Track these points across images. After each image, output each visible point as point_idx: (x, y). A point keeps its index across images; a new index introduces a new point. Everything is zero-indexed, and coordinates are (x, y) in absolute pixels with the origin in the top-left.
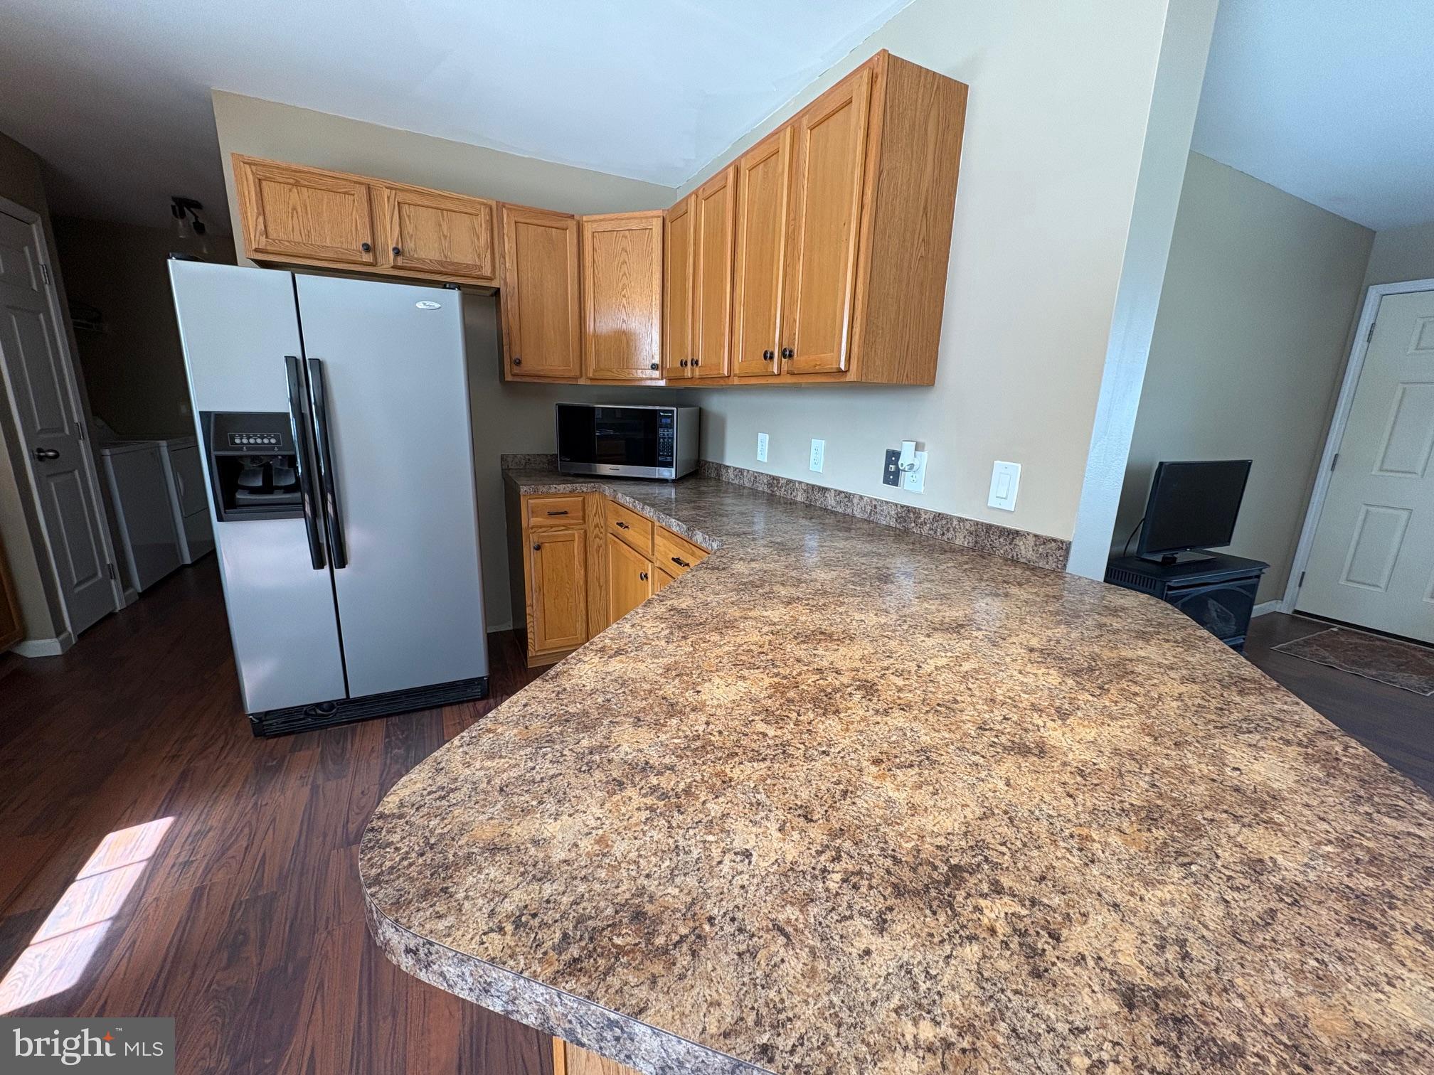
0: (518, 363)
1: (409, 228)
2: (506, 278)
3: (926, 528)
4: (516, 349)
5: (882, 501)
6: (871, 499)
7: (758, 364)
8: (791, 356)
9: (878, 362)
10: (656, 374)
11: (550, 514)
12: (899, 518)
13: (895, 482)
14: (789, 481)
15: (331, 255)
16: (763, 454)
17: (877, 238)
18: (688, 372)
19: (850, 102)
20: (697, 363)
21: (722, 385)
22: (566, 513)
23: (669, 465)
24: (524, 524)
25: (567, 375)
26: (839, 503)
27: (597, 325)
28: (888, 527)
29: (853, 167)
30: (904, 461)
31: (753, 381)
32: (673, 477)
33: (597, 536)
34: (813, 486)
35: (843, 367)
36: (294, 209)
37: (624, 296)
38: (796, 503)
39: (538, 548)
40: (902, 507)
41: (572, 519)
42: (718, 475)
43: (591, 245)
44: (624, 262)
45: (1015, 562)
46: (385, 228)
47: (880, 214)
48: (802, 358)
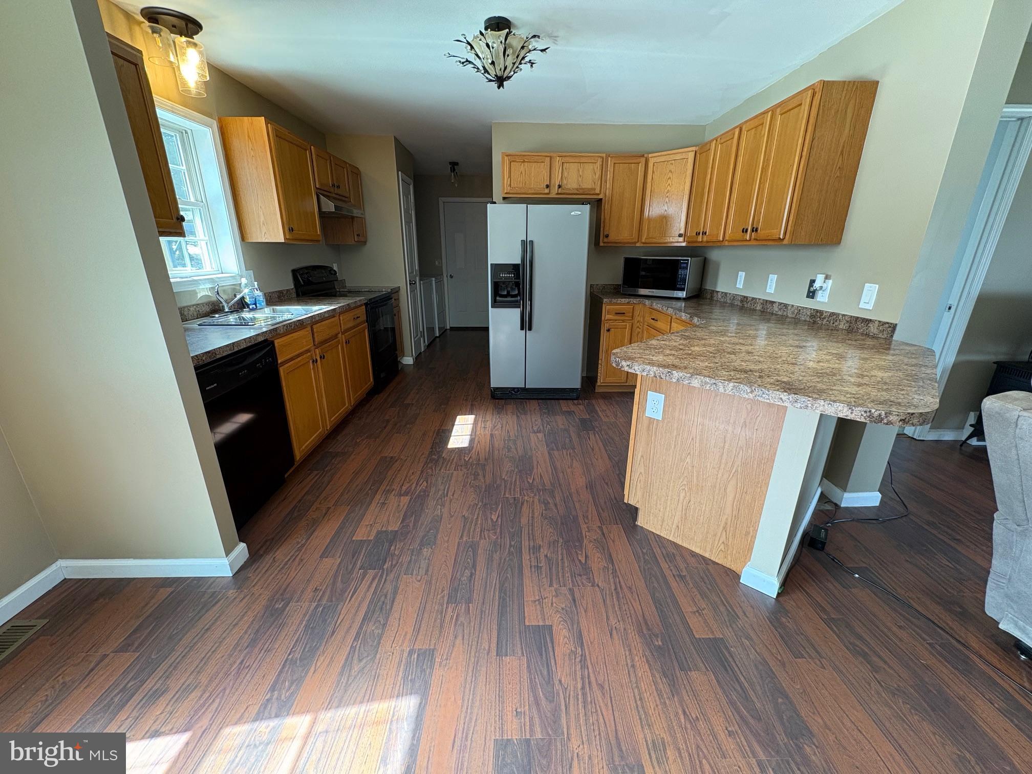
0: (607, 236)
1: (566, 174)
2: (606, 192)
3: (825, 320)
4: (607, 228)
5: (804, 308)
6: (798, 307)
7: (739, 235)
8: (756, 230)
9: (803, 233)
10: (681, 239)
11: (616, 313)
12: (812, 316)
13: (813, 297)
14: (753, 299)
15: (533, 192)
16: (740, 285)
17: (808, 171)
18: (700, 238)
19: (800, 105)
20: (705, 233)
21: (718, 245)
22: (624, 313)
23: (683, 289)
24: (603, 318)
25: (630, 241)
26: (780, 309)
27: (650, 213)
28: (805, 321)
29: (799, 137)
30: (817, 285)
31: (735, 244)
32: (684, 296)
33: (638, 327)
34: (767, 301)
35: (781, 237)
36: (521, 173)
37: (667, 197)
38: (756, 310)
39: (608, 330)
40: (814, 310)
41: (627, 317)
42: (712, 297)
43: (652, 170)
44: (670, 178)
45: (867, 335)
46: (555, 175)
47: (811, 159)
48: (763, 232)
